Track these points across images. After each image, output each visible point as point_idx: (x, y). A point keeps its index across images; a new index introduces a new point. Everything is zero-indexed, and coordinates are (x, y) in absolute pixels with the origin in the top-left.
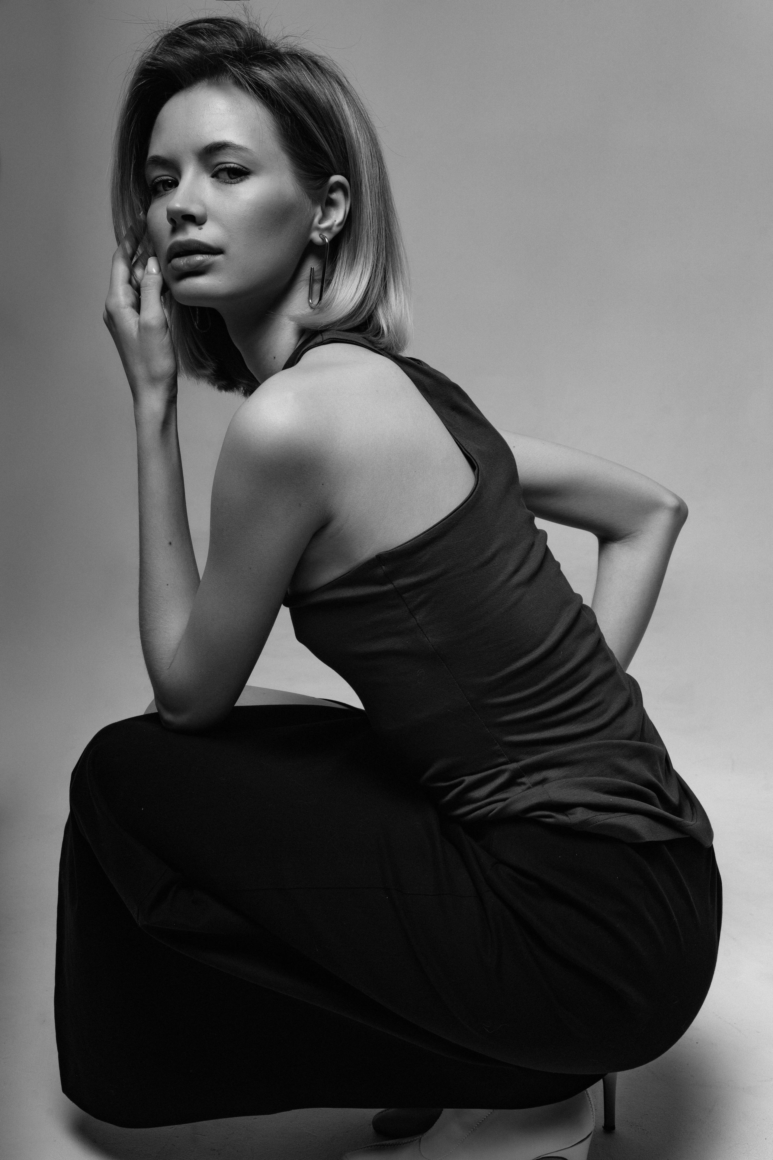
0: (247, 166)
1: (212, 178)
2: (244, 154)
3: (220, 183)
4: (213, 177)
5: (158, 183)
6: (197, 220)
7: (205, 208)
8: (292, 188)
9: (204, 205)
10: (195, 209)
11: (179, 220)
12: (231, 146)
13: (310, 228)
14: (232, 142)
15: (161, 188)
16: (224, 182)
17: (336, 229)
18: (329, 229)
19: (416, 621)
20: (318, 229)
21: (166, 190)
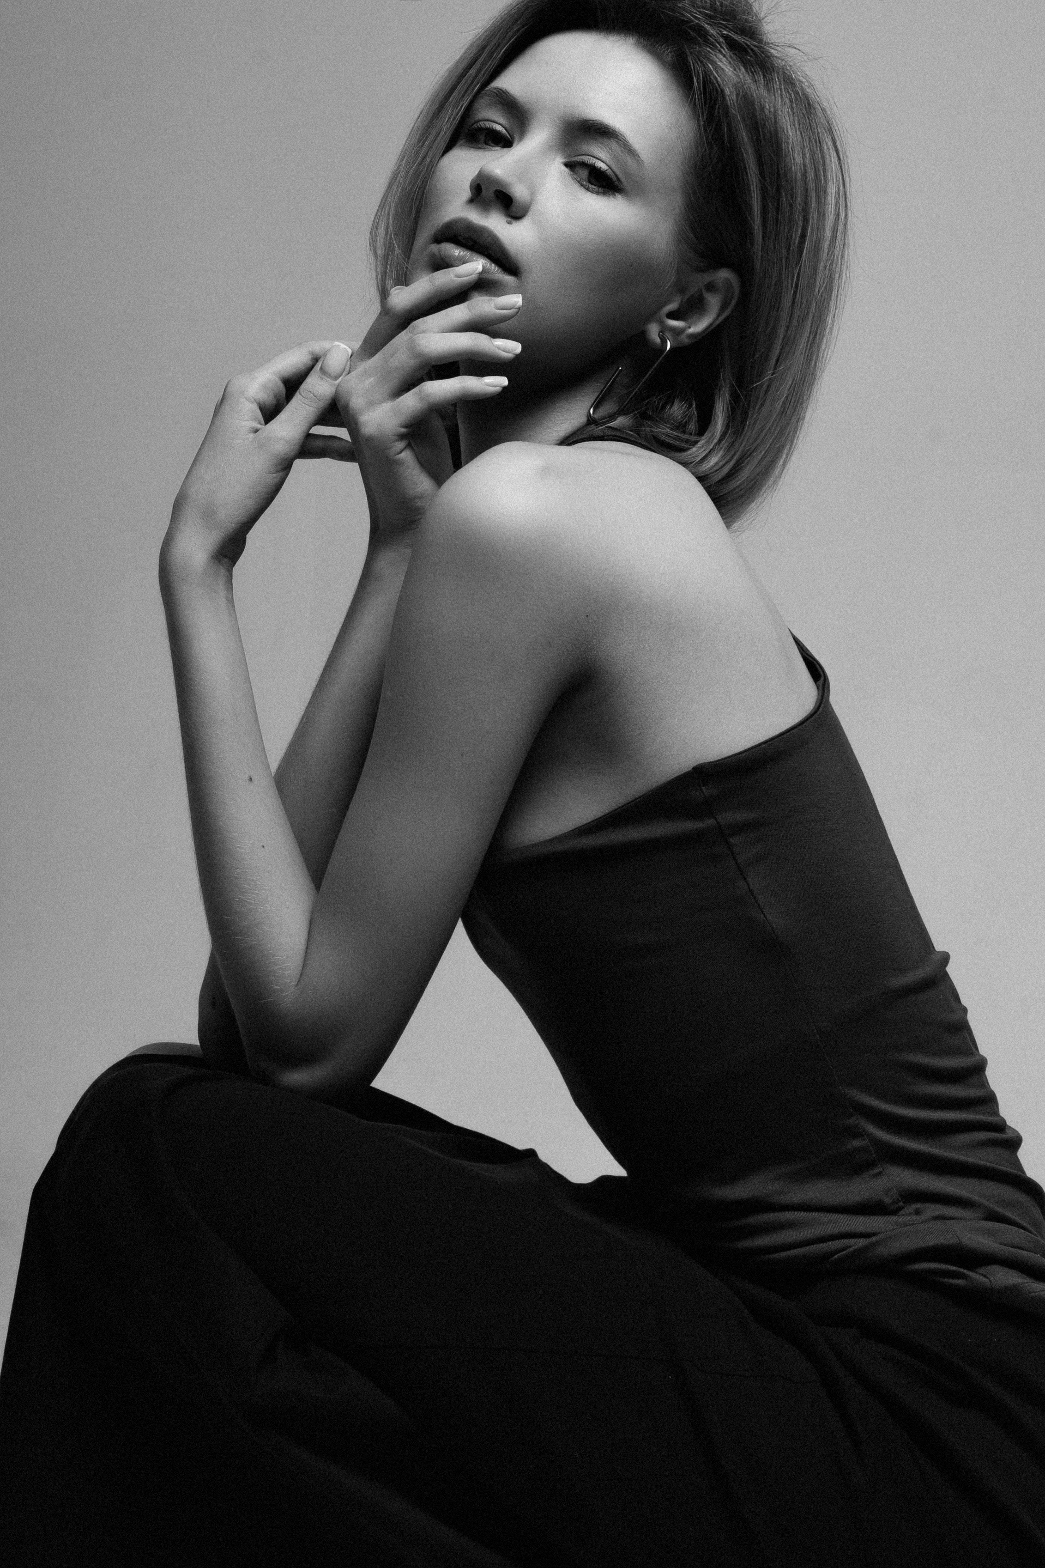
0: (623, 180)
1: (564, 167)
2: (629, 161)
3: (573, 180)
4: (567, 165)
5: (481, 129)
6: (513, 208)
7: (532, 199)
8: (663, 246)
9: (533, 194)
10: (519, 192)
11: (488, 193)
12: (620, 140)
13: (651, 315)
14: (626, 137)
15: (482, 138)
16: (579, 182)
17: (684, 340)
18: (677, 332)
19: (748, 885)
20: (661, 323)
21: (487, 144)
